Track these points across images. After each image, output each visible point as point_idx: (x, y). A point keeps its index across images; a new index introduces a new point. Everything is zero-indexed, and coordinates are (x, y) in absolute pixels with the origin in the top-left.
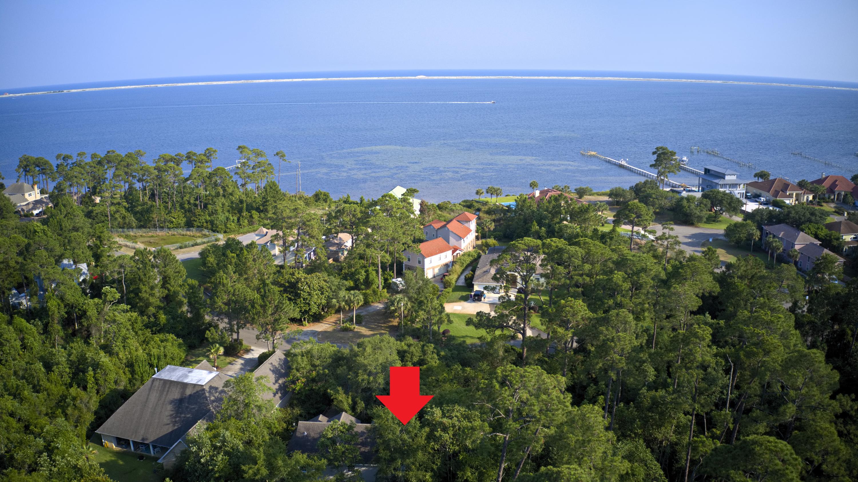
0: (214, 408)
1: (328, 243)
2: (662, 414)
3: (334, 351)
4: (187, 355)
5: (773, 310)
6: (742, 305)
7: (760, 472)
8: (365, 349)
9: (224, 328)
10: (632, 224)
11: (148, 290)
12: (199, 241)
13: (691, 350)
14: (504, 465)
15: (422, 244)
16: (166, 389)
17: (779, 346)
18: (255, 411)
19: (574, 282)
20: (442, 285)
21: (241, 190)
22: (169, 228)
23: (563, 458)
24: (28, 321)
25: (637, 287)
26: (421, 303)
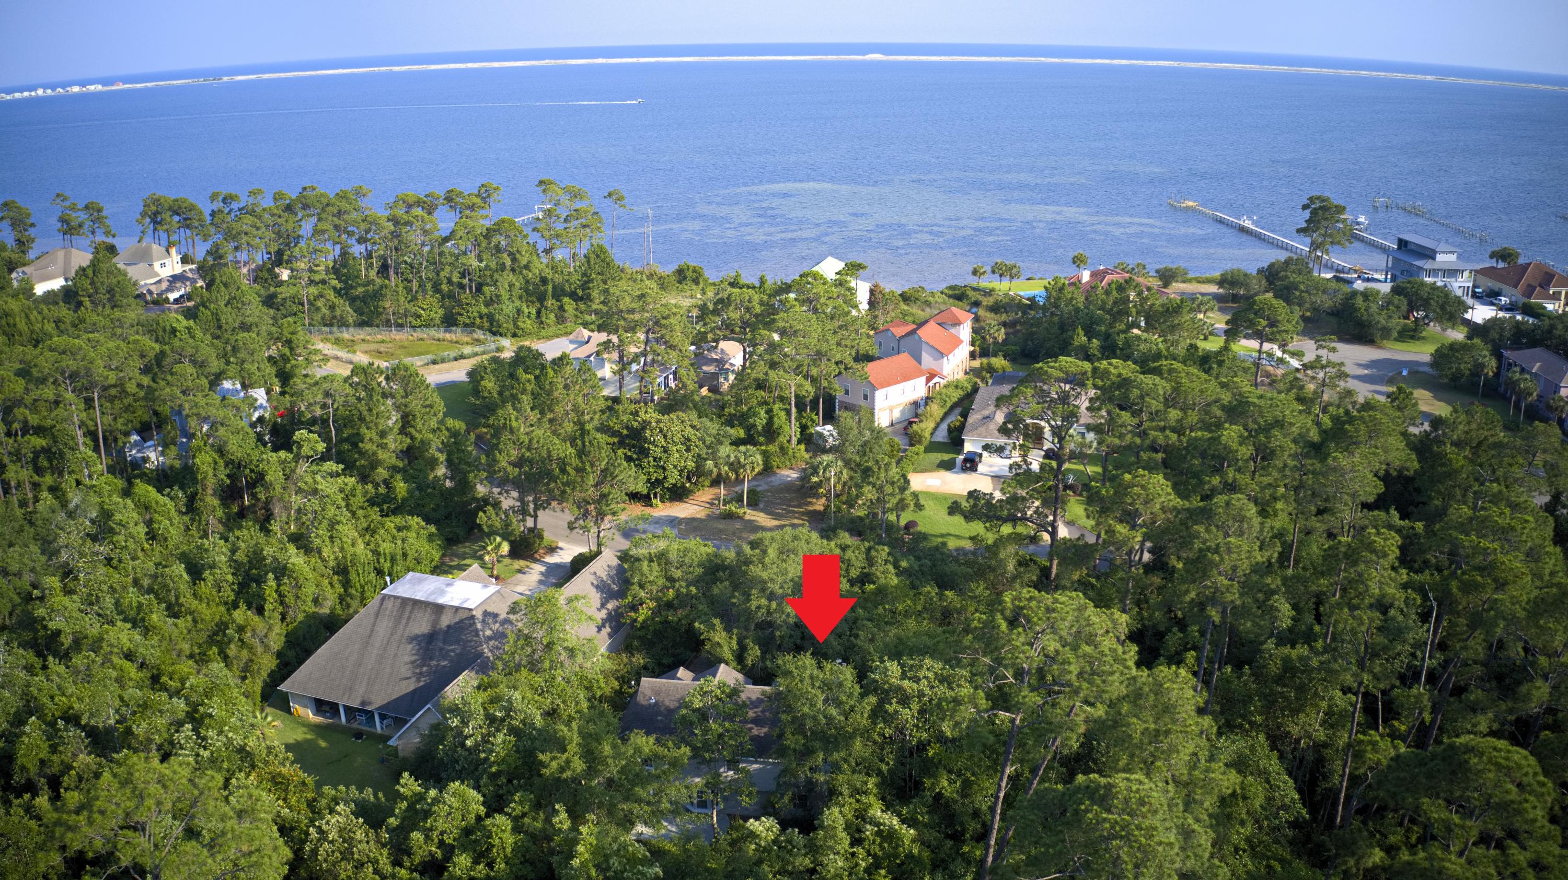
0: (491, 651)
1: (699, 359)
2: (1301, 689)
3: (708, 554)
4: (444, 555)
5: (1514, 506)
6: (1459, 497)
7: (1477, 803)
8: (764, 552)
9: (511, 507)
10: (1261, 338)
11: (376, 438)
12: (467, 350)
13: (1360, 575)
14: (1009, 770)
15: (870, 365)
16: (407, 614)
17: (1523, 574)
18: (564, 656)
19: (1148, 442)
20: (907, 441)
21: (544, 260)
22: (414, 327)
23: (1118, 760)
24: (160, 491)
25: (1264, 455)
26: (867, 472)
